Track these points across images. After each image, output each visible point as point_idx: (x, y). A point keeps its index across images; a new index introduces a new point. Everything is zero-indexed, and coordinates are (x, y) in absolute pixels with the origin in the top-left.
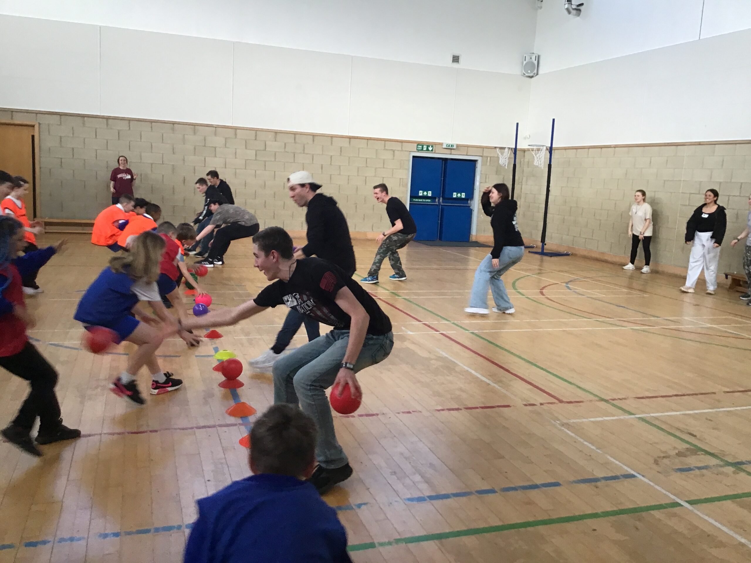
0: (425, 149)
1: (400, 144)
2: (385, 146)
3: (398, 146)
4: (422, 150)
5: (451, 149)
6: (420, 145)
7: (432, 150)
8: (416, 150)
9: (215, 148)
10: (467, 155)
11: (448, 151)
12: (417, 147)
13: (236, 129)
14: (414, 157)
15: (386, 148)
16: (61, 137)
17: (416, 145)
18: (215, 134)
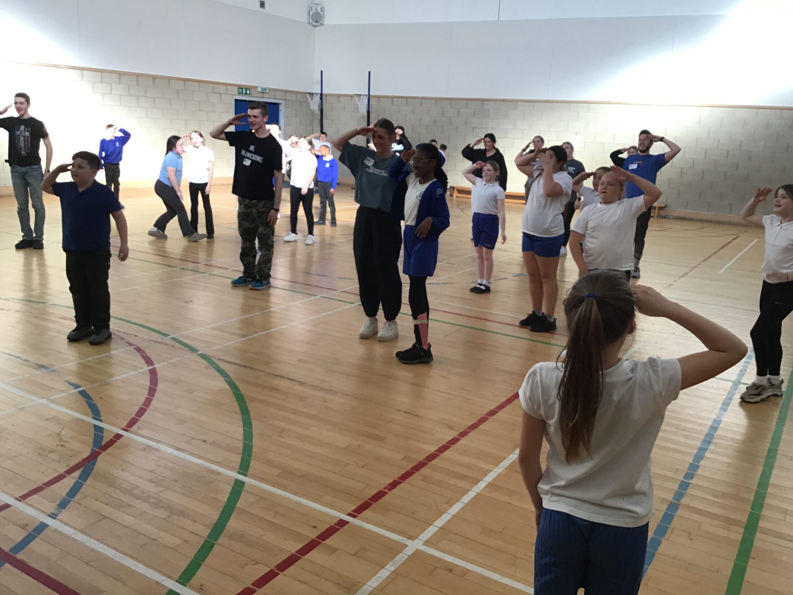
0: (244, 92)
1: (225, 87)
2: (213, 90)
3: (222, 89)
4: (242, 93)
5: (263, 93)
6: (241, 89)
7: (249, 94)
8: (237, 94)
10: (275, 99)
11: (261, 95)
12: (238, 91)
14: (236, 100)
15: (215, 91)
17: (236, 88)
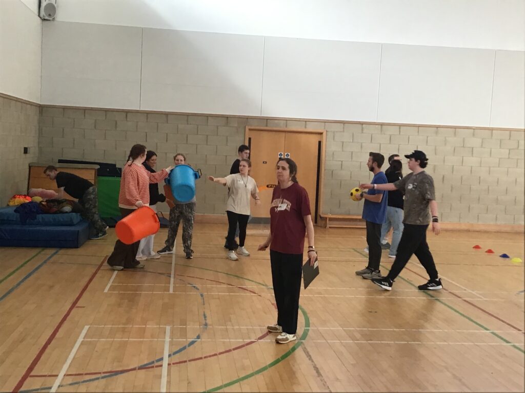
9: (473, 148)
13: (492, 129)
16: (343, 142)
18: (474, 135)
